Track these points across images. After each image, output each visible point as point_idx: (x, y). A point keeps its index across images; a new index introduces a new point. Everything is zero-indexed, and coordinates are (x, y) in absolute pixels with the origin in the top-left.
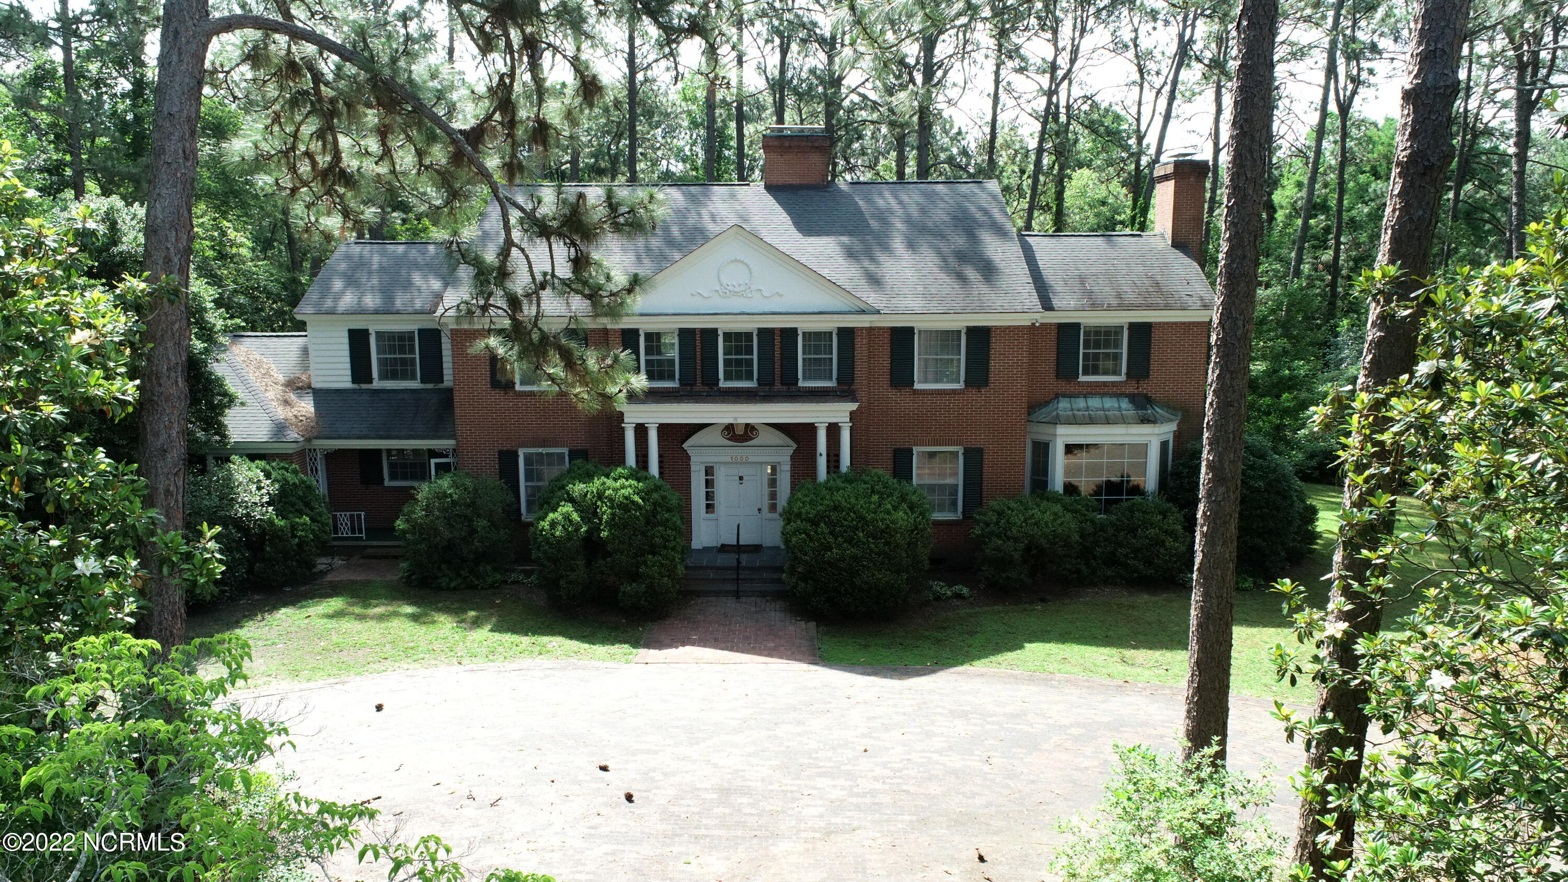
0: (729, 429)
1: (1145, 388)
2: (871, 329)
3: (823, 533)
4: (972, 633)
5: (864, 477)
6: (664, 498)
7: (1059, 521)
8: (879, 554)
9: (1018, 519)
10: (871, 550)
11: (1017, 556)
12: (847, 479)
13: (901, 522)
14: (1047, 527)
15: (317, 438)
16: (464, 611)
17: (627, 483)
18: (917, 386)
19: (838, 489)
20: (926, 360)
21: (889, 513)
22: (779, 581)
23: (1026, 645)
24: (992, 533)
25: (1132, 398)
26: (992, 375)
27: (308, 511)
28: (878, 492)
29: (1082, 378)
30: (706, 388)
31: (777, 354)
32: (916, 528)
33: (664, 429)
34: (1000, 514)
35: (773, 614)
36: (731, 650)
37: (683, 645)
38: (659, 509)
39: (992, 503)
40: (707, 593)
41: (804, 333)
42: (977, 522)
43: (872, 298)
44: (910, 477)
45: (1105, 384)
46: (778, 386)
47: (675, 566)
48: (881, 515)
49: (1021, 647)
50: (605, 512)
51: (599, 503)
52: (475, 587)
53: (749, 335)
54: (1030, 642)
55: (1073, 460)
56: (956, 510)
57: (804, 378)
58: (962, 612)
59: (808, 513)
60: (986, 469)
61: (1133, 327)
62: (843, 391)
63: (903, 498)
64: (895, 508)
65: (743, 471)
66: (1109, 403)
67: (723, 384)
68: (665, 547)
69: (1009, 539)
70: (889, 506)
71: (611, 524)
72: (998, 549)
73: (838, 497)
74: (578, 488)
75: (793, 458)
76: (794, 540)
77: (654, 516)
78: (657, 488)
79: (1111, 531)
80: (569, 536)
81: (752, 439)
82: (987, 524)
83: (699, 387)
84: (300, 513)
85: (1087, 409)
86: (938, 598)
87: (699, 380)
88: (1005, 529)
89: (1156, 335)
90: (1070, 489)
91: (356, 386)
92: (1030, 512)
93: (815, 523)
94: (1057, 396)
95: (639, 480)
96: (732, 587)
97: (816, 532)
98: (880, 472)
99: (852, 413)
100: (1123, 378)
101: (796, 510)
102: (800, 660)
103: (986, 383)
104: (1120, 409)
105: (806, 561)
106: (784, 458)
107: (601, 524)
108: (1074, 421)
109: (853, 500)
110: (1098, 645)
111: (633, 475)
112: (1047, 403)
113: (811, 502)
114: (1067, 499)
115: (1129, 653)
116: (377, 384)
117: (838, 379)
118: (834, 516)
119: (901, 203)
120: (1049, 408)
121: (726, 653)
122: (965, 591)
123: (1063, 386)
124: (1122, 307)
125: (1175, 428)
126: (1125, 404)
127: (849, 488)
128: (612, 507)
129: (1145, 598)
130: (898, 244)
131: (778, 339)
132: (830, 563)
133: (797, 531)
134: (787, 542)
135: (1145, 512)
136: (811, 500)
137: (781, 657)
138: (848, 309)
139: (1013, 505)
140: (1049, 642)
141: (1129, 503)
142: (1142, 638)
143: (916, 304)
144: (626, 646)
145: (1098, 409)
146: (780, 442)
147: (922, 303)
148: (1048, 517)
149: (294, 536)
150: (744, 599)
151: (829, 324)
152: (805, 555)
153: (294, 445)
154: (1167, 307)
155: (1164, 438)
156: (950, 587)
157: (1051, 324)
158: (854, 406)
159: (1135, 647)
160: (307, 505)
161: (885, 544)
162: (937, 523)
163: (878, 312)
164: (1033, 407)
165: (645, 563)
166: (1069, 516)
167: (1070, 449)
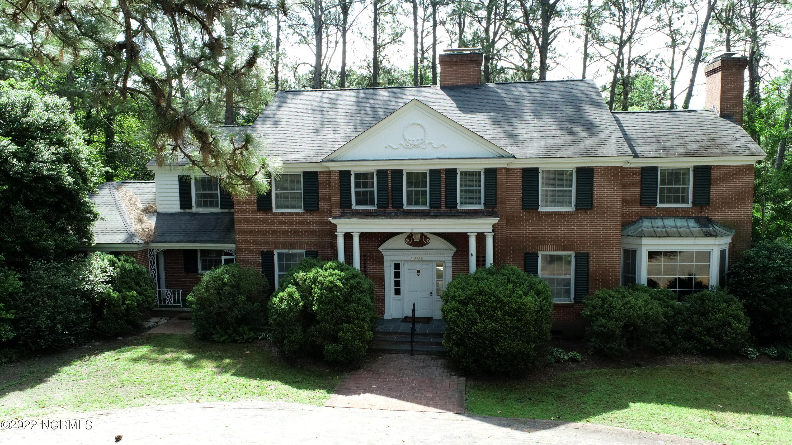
0: (410, 237)
1: (707, 212)
2: (507, 170)
3: (471, 311)
4: (586, 392)
5: (503, 271)
6: (358, 283)
7: (649, 306)
8: (513, 328)
9: (618, 304)
10: (507, 325)
11: (618, 331)
12: (490, 272)
13: (530, 304)
14: (641, 310)
15: (152, 242)
16: (222, 358)
17: (333, 272)
18: (541, 209)
19: (482, 279)
20: (547, 190)
21: (520, 297)
22: (439, 344)
23: (631, 404)
24: (598, 314)
25: (698, 220)
26: (595, 201)
27: (138, 288)
28: (513, 282)
29: (659, 206)
30: (395, 210)
31: (443, 187)
32: (541, 309)
33: (363, 236)
34: (604, 300)
35: (435, 369)
36: (399, 398)
37: (364, 393)
38: (354, 291)
39: (597, 292)
40: (391, 352)
41: (462, 173)
42: (587, 306)
43: (510, 148)
44: (535, 272)
45: (676, 209)
46: (443, 209)
47: (364, 333)
48: (515, 299)
49: (627, 406)
50: (317, 292)
51: (313, 286)
52: (236, 342)
53: (424, 174)
54: (634, 401)
55: (654, 263)
56: (569, 297)
57: (462, 203)
58: (577, 373)
59: (460, 296)
60: (591, 268)
61: (697, 169)
62: (489, 212)
63: (531, 287)
64: (526, 294)
65: (419, 266)
66: (680, 223)
67: (406, 207)
68: (357, 319)
69: (611, 318)
70: (521, 292)
71: (320, 301)
72: (603, 326)
73: (483, 284)
74: (300, 275)
75: (453, 258)
76: (450, 316)
77: (351, 296)
78: (354, 276)
79: (686, 314)
80: (291, 309)
81: (425, 245)
82: (594, 307)
83: (390, 209)
84: (131, 288)
85: (664, 227)
86: (558, 361)
87: (390, 205)
88: (608, 311)
89: (714, 175)
90: (652, 283)
91: (182, 211)
92: (627, 299)
93: (465, 303)
94: (641, 218)
95: (342, 271)
96: (409, 348)
97: (466, 311)
98: (515, 267)
99: (494, 226)
100: (690, 205)
101: (452, 294)
102: (449, 410)
103: (590, 206)
104: (688, 227)
105: (458, 332)
106: (448, 257)
107: (313, 300)
108: (655, 235)
109: (493, 287)
110: (691, 407)
111: (340, 267)
112: (634, 223)
113: (463, 289)
114: (652, 290)
115: (719, 415)
116: (195, 209)
117: (485, 204)
118: (479, 298)
119: (530, 92)
120: (636, 226)
121: (395, 400)
122: (578, 356)
123: (646, 211)
124: (688, 155)
125: (730, 241)
126: (692, 223)
127: (491, 278)
128: (321, 289)
129: (717, 366)
130: (528, 115)
131: (443, 176)
132: (475, 334)
133: (452, 309)
134: (445, 316)
135: (713, 301)
136: (463, 287)
137: (436, 407)
138: (491, 156)
139: (613, 293)
140: (650, 401)
141: (698, 295)
142: (726, 401)
143: (541, 152)
144: (323, 391)
145: (671, 227)
146: (445, 247)
147: (544, 152)
148: (640, 302)
149: (124, 304)
150: (416, 357)
151: (479, 166)
152: (458, 327)
153: (136, 246)
154: (723, 155)
155: (722, 248)
156: (566, 353)
157: (636, 168)
158: (495, 221)
159: (723, 410)
160: (137, 284)
161: (519, 320)
162: (557, 306)
163: (514, 157)
164: (626, 224)
165: (342, 329)
166: (656, 303)
167: (652, 255)
